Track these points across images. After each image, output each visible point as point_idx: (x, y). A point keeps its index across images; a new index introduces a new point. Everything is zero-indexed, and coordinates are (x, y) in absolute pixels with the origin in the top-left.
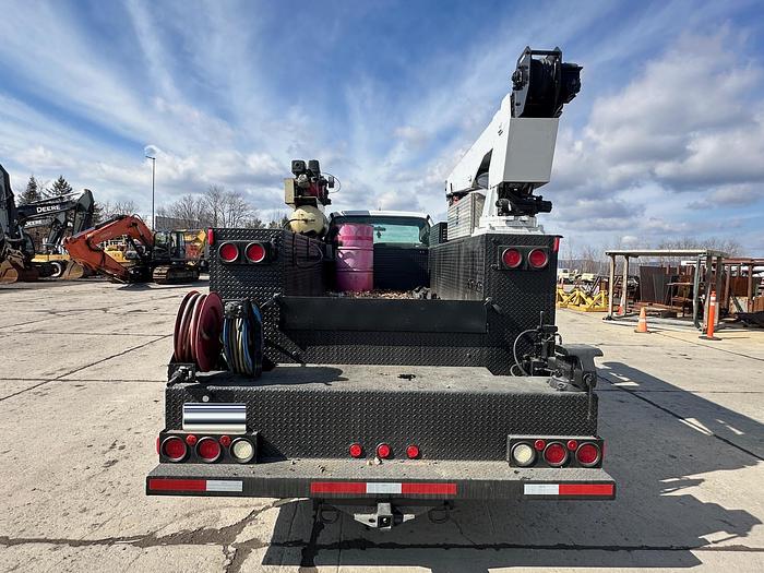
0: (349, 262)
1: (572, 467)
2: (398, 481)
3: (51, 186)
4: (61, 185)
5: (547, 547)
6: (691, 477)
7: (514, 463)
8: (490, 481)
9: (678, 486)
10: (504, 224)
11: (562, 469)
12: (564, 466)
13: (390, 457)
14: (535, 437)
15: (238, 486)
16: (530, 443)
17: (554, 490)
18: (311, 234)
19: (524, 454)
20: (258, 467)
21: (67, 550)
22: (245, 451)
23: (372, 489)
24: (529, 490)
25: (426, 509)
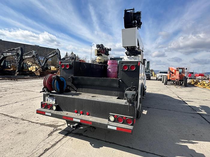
0: (110, 70)
1: (124, 124)
2: (79, 119)
3: (70, 54)
4: (72, 53)
5: (125, 147)
6: (193, 141)
7: (109, 120)
8: (100, 123)
9: (185, 142)
10: (127, 58)
11: (121, 124)
12: (122, 123)
13: (83, 114)
14: (115, 114)
15: (50, 114)
16: (113, 116)
17: (115, 128)
18: (101, 63)
19: (112, 118)
20: (56, 112)
21: (30, 123)
22: (54, 108)
23: (74, 120)
24: (109, 127)
25: (86, 127)
